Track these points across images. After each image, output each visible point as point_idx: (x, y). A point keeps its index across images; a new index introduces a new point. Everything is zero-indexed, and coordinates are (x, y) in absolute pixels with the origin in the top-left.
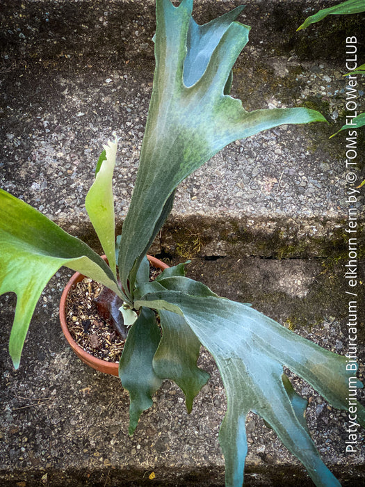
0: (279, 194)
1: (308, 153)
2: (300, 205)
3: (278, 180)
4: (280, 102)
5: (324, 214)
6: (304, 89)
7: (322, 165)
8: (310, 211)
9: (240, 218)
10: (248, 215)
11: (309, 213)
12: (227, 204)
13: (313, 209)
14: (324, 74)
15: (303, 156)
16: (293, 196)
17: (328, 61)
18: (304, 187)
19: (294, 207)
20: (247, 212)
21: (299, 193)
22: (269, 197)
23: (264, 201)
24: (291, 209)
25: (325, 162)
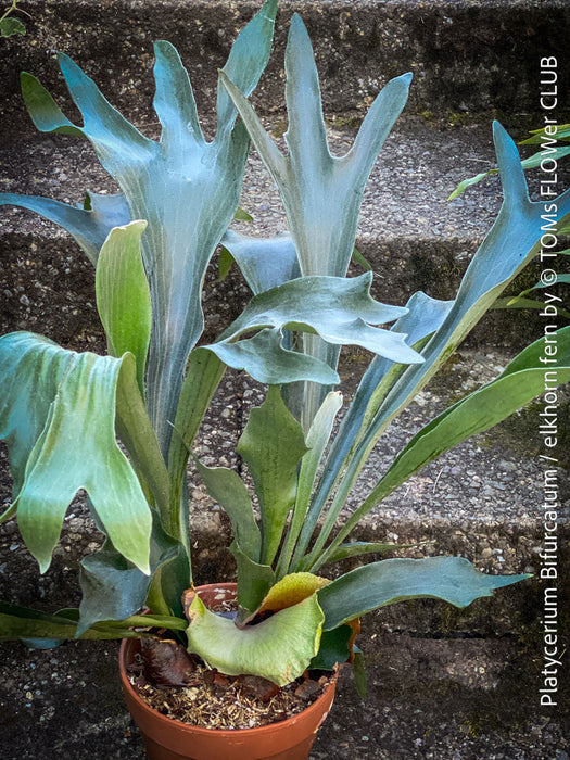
0: (437, 496)
1: (479, 450)
2: (473, 510)
3: (434, 481)
4: (429, 393)
5: (513, 521)
6: (465, 381)
7: (503, 464)
8: (490, 518)
9: (374, 527)
10: (387, 522)
11: (489, 520)
12: (352, 507)
13: (494, 515)
14: (495, 364)
15: (472, 453)
16: (459, 499)
17: (500, 349)
18: (477, 489)
19: (463, 512)
20: (385, 517)
21: (469, 496)
22: (421, 501)
23: (413, 505)
24: (458, 514)
25: (507, 460)
